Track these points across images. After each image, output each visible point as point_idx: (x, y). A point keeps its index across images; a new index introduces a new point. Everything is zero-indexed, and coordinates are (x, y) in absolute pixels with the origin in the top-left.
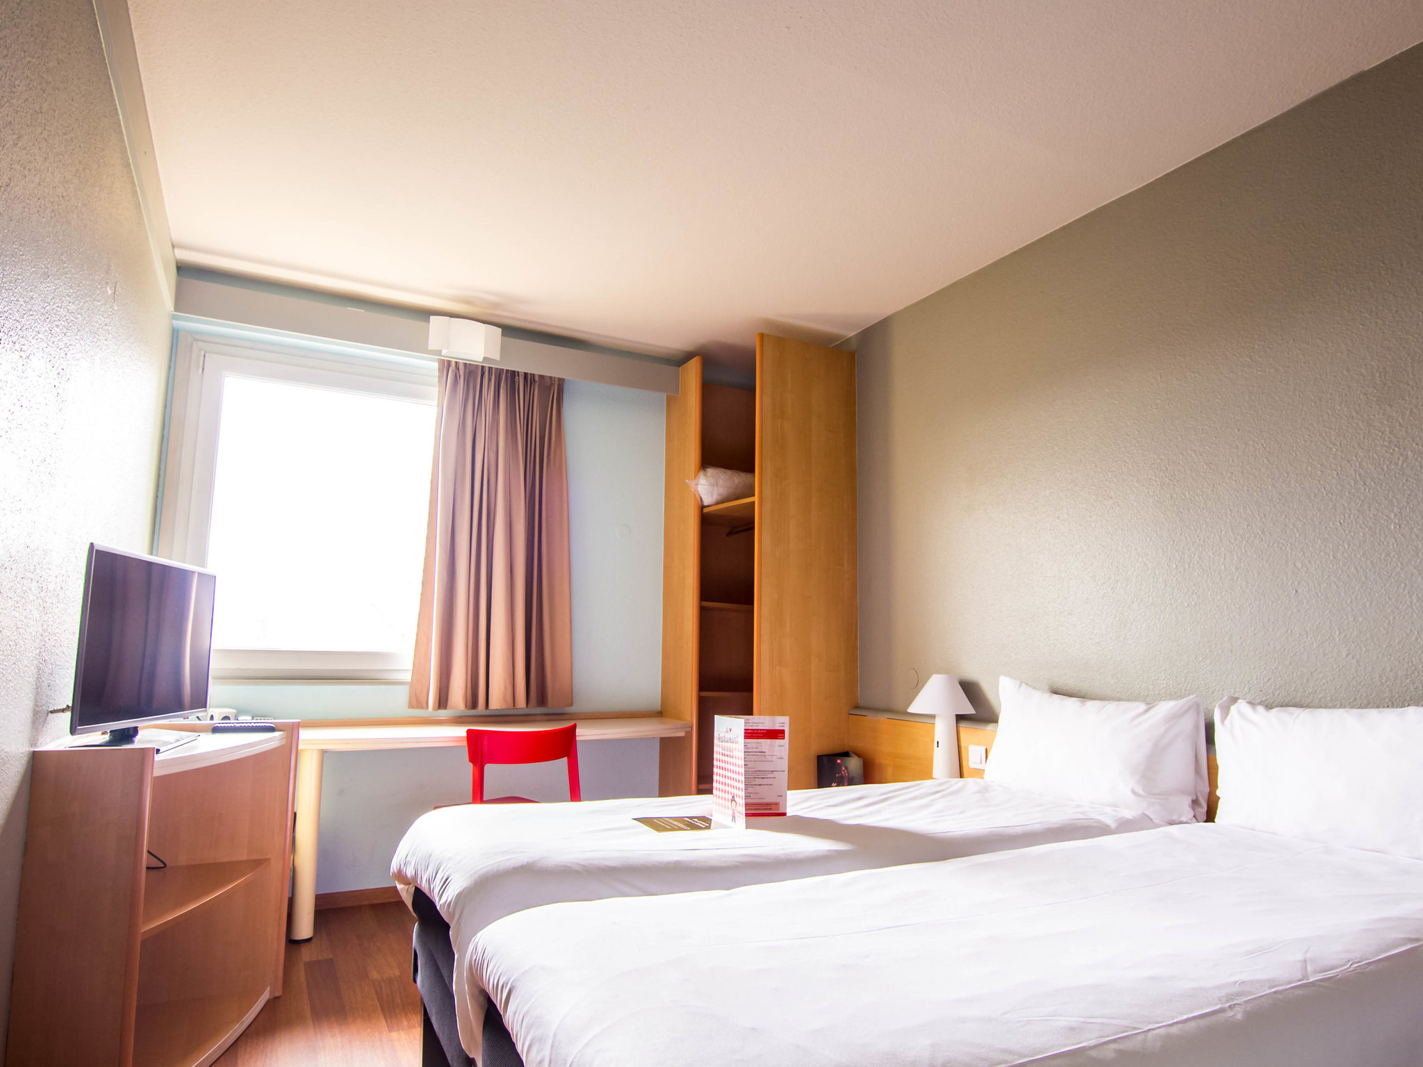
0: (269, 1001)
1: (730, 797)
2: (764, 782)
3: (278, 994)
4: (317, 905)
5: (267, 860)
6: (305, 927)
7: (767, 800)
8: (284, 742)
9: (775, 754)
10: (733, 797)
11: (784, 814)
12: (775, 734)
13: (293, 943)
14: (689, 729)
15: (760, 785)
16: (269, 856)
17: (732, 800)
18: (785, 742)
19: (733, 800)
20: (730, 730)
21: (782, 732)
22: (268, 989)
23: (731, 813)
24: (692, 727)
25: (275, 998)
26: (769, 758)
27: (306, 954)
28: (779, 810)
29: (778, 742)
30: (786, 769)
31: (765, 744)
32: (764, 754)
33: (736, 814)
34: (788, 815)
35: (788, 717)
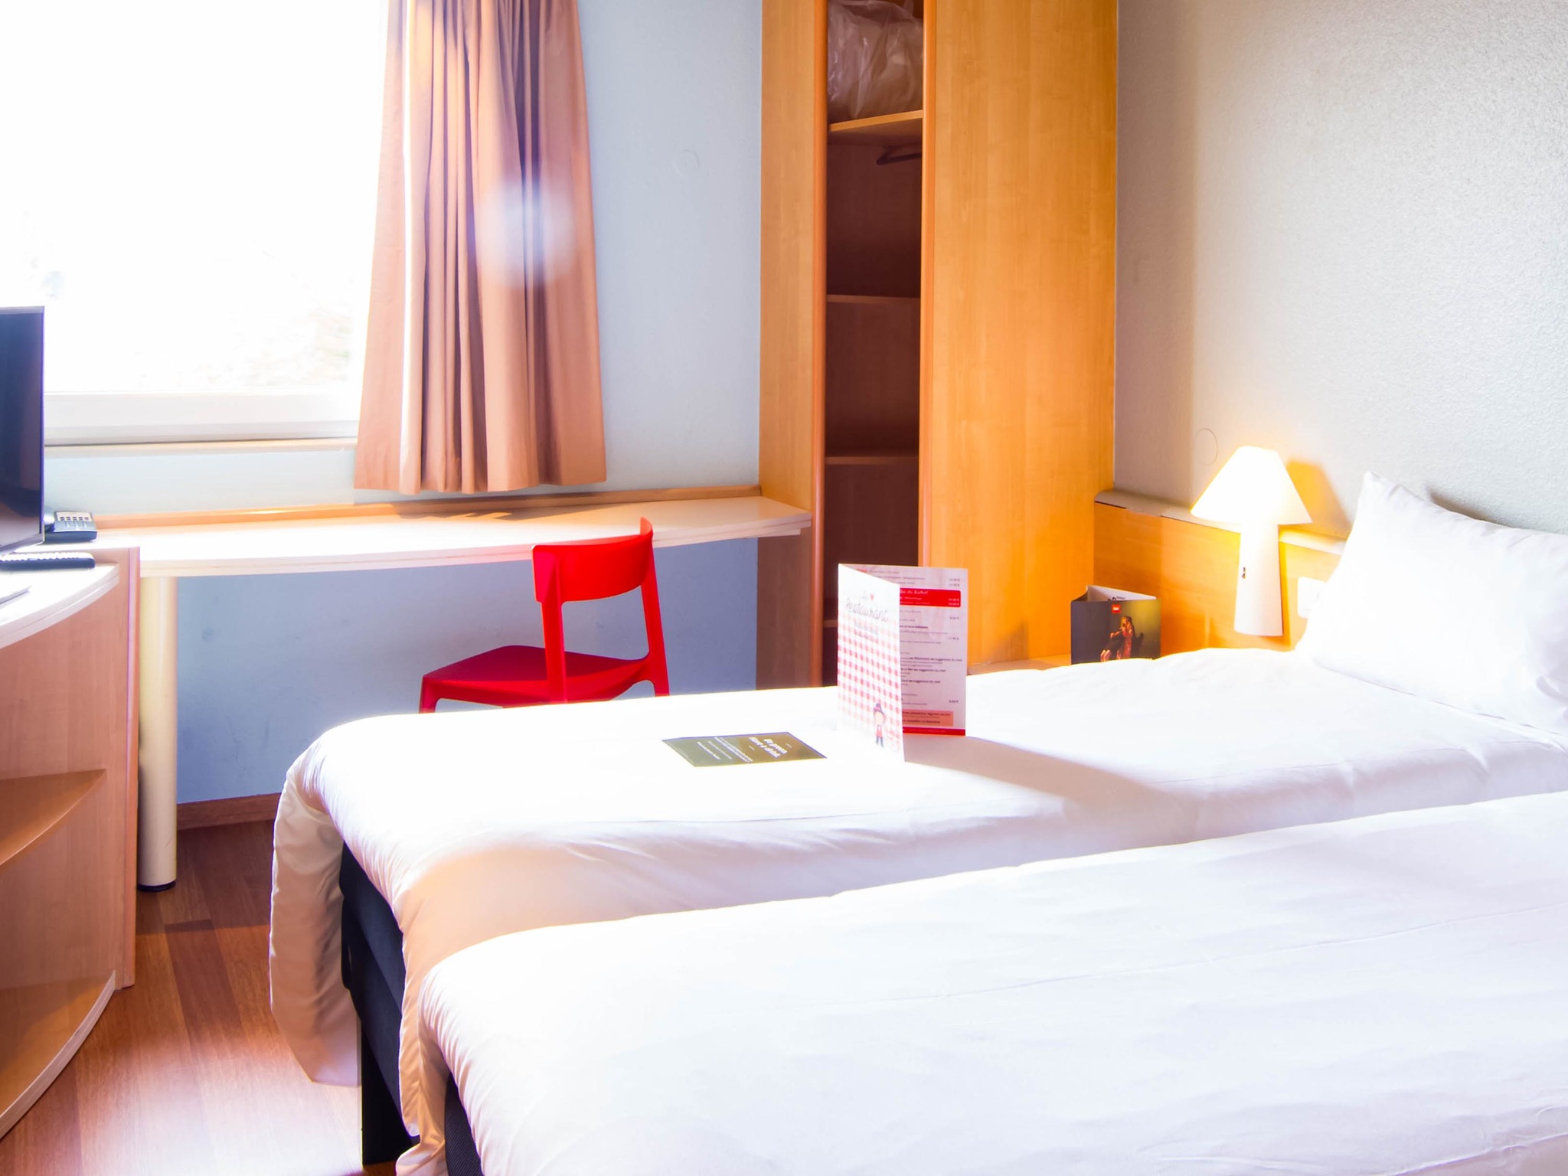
0: (115, 994)
1: (872, 705)
2: (926, 676)
3: (129, 981)
4: (179, 822)
5: (99, 773)
6: (163, 868)
7: (930, 708)
8: (116, 581)
9: (944, 631)
10: (878, 705)
11: (962, 732)
12: (946, 598)
13: (146, 892)
14: (809, 525)
15: (918, 682)
16: (103, 767)
17: (875, 710)
18: (963, 611)
19: (878, 709)
20: (872, 597)
21: (956, 595)
22: (114, 974)
23: (873, 730)
24: (812, 520)
25: (125, 989)
26: (934, 638)
27: (167, 910)
28: (952, 725)
29: (948, 611)
30: (964, 657)
31: (928, 613)
32: (924, 630)
33: (884, 734)
34: (967, 734)
35: (967, 570)
